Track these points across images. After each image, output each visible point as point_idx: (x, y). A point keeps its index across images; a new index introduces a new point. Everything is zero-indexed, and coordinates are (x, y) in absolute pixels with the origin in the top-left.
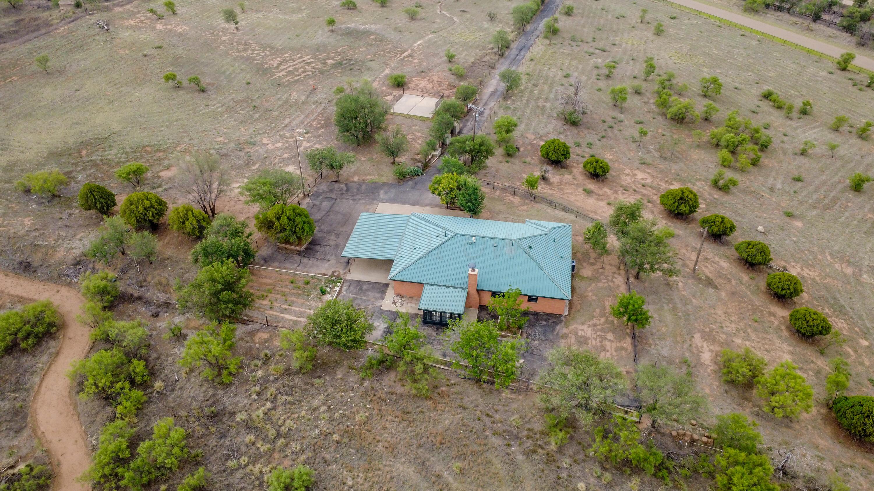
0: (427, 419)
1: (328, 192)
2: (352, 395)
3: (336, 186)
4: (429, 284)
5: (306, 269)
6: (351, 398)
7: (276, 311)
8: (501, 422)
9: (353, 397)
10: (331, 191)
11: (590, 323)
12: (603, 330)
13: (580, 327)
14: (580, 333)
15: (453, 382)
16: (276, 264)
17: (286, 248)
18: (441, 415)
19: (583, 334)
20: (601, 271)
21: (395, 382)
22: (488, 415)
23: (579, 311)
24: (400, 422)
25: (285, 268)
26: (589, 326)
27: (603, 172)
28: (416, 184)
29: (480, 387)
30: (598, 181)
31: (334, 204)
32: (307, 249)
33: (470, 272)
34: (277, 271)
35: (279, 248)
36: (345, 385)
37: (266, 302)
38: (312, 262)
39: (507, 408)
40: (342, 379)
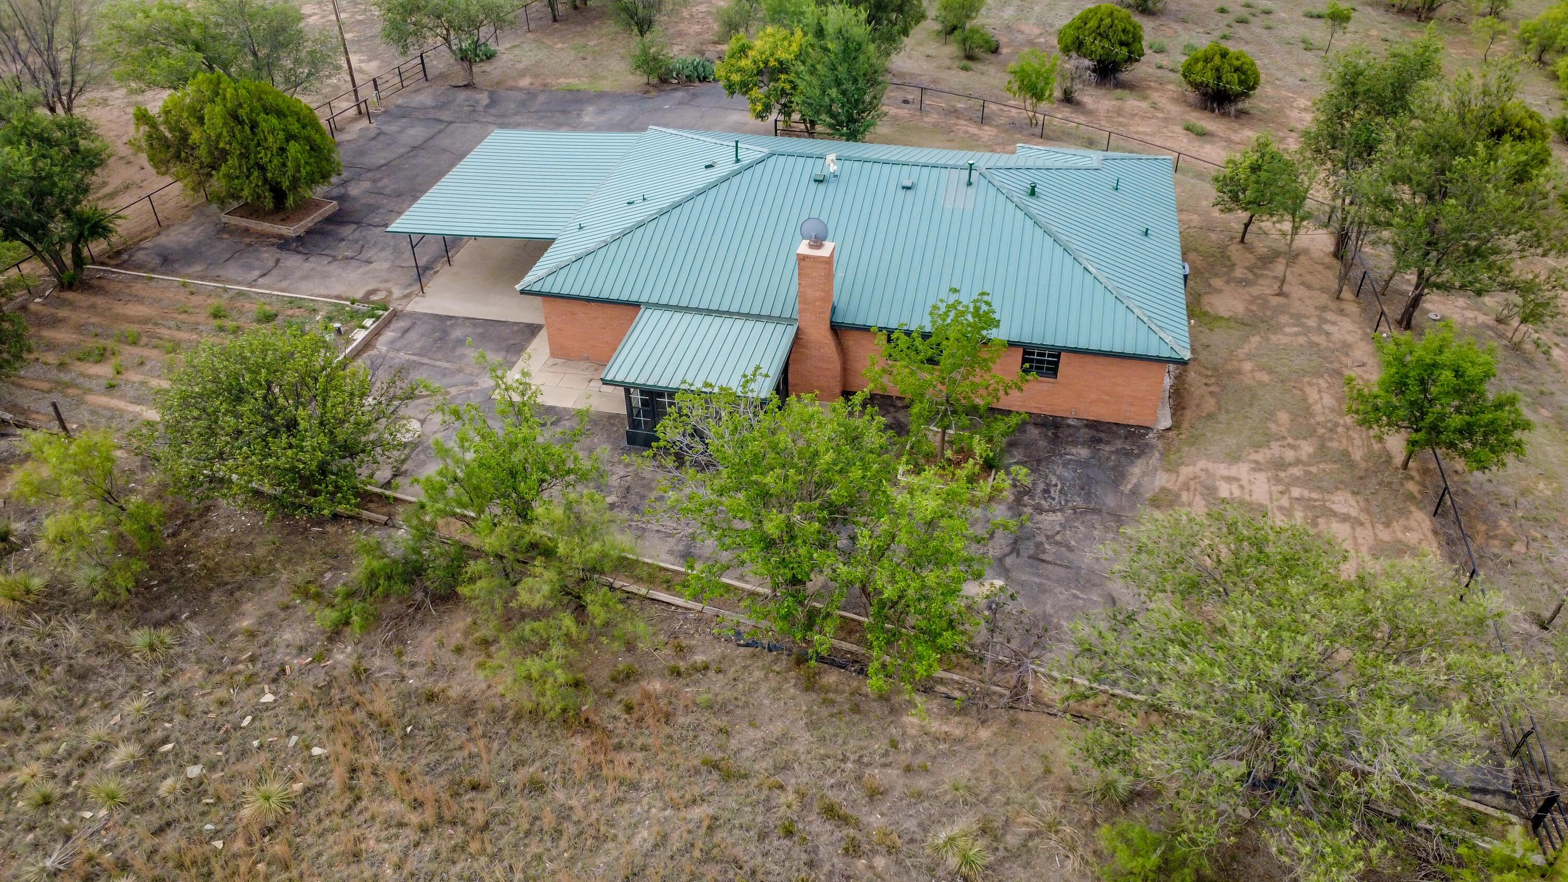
0: (548, 820)
1: (433, 108)
2: (268, 698)
3: (463, 95)
4: (658, 306)
5: (285, 284)
6: (258, 712)
7: (122, 397)
8: (891, 850)
9: (267, 707)
10: (441, 106)
11: (1259, 457)
12: (1308, 481)
13: (1222, 470)
14: (1224, 490)
15: (699, 658)
16: (197, 268)
17: (247, 230)
18: (620, 801)
19: (1237, 493)
20: (1275, 301)
21: (459, 650)
22: (830, 812)
23: (1210, 416)
24: (425, 830)
25: (216, 279)
26: (1258, 467)
27: (1241, 82)
28: (695, 96)
29: (810, 685)
30: (1225, 115)
31: (440, 132)
32: (309, 232)
33: (804, 248)
34: (184, 285)
35: (225, 229)
36: (253, 659)
37: (105, 370)
38: (315, 263)
39: (922, 783)
40: (251, 635)
